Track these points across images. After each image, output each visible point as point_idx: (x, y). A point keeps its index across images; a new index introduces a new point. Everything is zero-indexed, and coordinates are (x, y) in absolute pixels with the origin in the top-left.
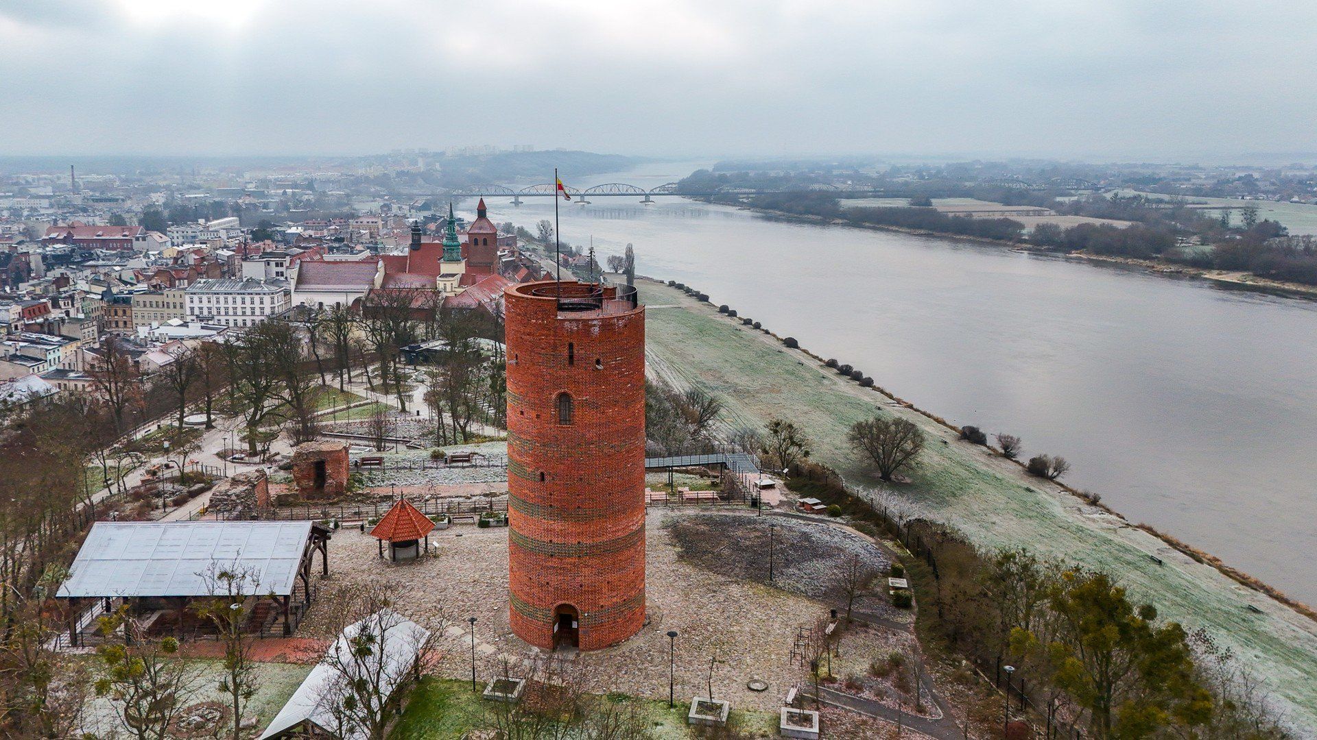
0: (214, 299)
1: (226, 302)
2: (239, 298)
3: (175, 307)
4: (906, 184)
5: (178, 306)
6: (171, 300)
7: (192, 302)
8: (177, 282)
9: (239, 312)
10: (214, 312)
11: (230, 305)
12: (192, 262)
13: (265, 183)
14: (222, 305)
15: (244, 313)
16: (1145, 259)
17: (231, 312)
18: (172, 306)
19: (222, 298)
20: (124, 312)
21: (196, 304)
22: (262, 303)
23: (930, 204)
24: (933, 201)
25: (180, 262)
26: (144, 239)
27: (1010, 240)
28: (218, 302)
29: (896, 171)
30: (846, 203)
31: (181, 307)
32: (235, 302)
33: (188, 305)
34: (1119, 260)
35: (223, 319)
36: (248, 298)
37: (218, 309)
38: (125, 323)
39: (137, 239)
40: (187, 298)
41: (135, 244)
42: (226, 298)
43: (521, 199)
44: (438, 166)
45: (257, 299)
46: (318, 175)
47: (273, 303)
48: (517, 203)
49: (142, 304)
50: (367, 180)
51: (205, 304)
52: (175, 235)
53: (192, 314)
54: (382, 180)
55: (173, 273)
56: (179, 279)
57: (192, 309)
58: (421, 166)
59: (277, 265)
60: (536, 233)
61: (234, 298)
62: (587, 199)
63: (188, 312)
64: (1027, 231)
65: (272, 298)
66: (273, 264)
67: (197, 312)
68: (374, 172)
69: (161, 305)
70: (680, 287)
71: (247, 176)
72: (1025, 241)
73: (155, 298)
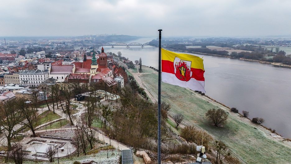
0: (27, 76)
1: (31, 77)
2: (35, 76)
3: (16, 78)
4: (199, 42)
5: (17, 78)
6: (15, 76)
7: (21, 77)
8: (19, 70)
9: (35, 79)
10: (28, 79)
11: (32, 77)
12: (24, 65)
13: (53, 43)
14: (30, 77)
15: (37, 80)
16: (257, 60)
17: (33, 79)
18: (15, 78)
19: (30, 75)
20: (2, 80)
21: (23, 77)
22: (41, 77)
23: (206, 47)
24: (206, 46)
25: (21, 65)
26: (18, 57)
27: (226, 55)
28: (29, 77)
29: (196, 40)
30: (188, 47)
31: (18, 78)
32: (34, 77)
33: (20, 77)
34: (251, 60)
35: (31, 81)
36: (37, 76)
37: (29, 78)
38: (3, 83)
39: (16, 57)
40: (20, 76)
41: (15, 58)
42: (31, 76)
43: (114, 46)
44: (94, 39)
45: (40, 76)
46: (66, 41)
47: (45, 77)
48: (113, 47)
49: (7, 78)
50: (78, 42)
51: (25, 77)
52: (27, 56)
53: (22, 80)
54: (81, 42)
55: (18, 68)
56: (20, 70)
57: (21, 79)
58: (91, 39)
59: (47, 65)
60: (117, 55)
61: (33, 76)
62: (129, 46)
63: (20, 80)
64: (230, 53)
65: (45, 75)
66: (46, 65)
67: (23, 79)
68: (79, 40)
69: (12, 78)
70: (153, 68)
71: (49, 41)
72: (229, 56)
73: (10, 76)
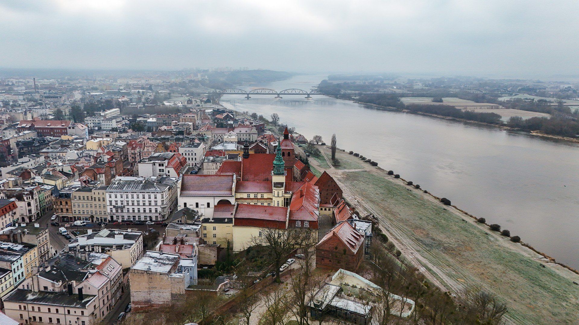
0: (124, 195)
1: (133, 197)
2: (141, 195)
3: (99, 200)
4: (422, 89)
5: (102, 200)
6: (97, 196)
7: (110, 197)
8: (98, 175)
9: (141, 203)
10: (125, 204)
11: (135, 199)
12: (106, 161)
13: (128, 86)
14: (130, 199)
15: (144, 204)
16: (574, 137)
17: (136, 203)
18: (97, 199)
19: (130, 195)
20: (67, 203)
21: (113, 199)
22: (156, 198)
23: (441, 101)
24: (443, 99)
25: (98, 160)
26: (73, 128)
27: (497, 124)
28: (127, 197)
29: (411, 82)
30: (406, 101)
31: (104, 200)
32: (138, 197)
33: (108, 199)
34: (560, 138)
35: (131, 208)
36: (146, 195)
37: (128, 201)
38: (67, 210)
39: (70, 128)
40: (107, 195)
41: (69, 130)
42: (132, 195)
43: (250, 96)
44: (206, 77)
45: (152, 196)
46: (152, 81)
47: (163, 198)
48: (248, 98)
49: (78, 198)
50: (176, 85)
51: (119, 199)
52: (89, 122)
53: (111, 205)
54: (183, 85)
55: (95, 170)
56: (100, 174)
57: (111, 202)
58: (199, 77)
59: (160, 165)
60: (270, 120)
61: (138, 195)
62: (280, 96)
63: (108, 203)
64: (505, 119)
65: (162, 195)
66: (157, 165)
67: (114, 203)
68: (178, 80)
69: (90, 198)
70: (357, 155)
71: (119, 81)
72: (505, 125)
73: (86, 194)
